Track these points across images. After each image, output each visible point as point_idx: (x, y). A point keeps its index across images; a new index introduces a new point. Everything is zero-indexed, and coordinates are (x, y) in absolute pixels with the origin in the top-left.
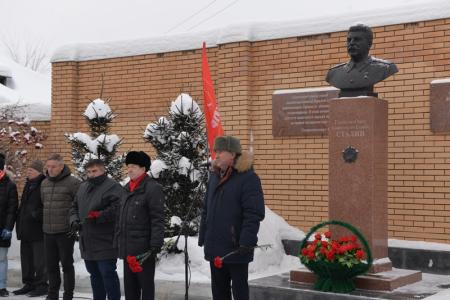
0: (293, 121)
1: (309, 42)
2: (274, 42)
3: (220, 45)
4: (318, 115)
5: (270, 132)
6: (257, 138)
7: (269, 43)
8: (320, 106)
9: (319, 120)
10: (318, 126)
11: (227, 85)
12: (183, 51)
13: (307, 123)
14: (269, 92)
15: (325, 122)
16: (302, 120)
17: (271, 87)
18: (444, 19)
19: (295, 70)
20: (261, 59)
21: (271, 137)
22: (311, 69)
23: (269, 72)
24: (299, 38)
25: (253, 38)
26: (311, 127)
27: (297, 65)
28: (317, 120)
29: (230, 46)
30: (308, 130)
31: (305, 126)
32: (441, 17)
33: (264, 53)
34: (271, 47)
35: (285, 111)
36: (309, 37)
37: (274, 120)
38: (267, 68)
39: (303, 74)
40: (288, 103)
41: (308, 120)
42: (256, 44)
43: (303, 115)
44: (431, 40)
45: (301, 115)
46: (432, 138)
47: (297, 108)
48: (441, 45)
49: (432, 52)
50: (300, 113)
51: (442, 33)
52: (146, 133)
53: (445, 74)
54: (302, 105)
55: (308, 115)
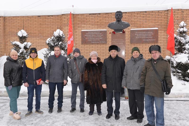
0: (89, 39)
1: (93, 16)
2: (81, 15)
3: (63, 14)
4: (96, 38)
5: (81, 43)
6: (76, 44)
7: (79, 15)
8: (97, 35)
9: (97, 39)
10: (97, 41)
11: (66, 27)
12: (48, 16)
13: (93, 40)
14: (80, 30)
15: (99, 40)
16: (91, 39)
17: (81, 29)
18: (134, 12)
19: (89, 24)
20: (77, 20)
21: (81, 44)
22: (94, 24)
23: (80, 24)
24: (90, 14)
25: (74, 13)
26: (94, 41)
27: (89, 22)
28: (96, 39)
29: (67, 15)
30: (93, 42)
31: (92, 41)
32: (133, 11)
33: (78, 18)
34: (80, 16)
35: (86, 36)
36: (93, 14)
37: (82, 39)
38: (79, 23)
39: (91, 25)
40: (86, 34)
41: (93, 39)
42: (75, 15)
43: (92, 38)
44: (131, 18)
45: (91, 38)
46: (131, 45)
47: (90, 35)
48: (133, 19)
49: (131, 21)
50: (91, 37)
51: (134, 16)
52: (47, 42)
53: (135, 27)
54: (91, 35)
55: (93, 38)
